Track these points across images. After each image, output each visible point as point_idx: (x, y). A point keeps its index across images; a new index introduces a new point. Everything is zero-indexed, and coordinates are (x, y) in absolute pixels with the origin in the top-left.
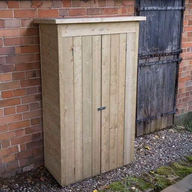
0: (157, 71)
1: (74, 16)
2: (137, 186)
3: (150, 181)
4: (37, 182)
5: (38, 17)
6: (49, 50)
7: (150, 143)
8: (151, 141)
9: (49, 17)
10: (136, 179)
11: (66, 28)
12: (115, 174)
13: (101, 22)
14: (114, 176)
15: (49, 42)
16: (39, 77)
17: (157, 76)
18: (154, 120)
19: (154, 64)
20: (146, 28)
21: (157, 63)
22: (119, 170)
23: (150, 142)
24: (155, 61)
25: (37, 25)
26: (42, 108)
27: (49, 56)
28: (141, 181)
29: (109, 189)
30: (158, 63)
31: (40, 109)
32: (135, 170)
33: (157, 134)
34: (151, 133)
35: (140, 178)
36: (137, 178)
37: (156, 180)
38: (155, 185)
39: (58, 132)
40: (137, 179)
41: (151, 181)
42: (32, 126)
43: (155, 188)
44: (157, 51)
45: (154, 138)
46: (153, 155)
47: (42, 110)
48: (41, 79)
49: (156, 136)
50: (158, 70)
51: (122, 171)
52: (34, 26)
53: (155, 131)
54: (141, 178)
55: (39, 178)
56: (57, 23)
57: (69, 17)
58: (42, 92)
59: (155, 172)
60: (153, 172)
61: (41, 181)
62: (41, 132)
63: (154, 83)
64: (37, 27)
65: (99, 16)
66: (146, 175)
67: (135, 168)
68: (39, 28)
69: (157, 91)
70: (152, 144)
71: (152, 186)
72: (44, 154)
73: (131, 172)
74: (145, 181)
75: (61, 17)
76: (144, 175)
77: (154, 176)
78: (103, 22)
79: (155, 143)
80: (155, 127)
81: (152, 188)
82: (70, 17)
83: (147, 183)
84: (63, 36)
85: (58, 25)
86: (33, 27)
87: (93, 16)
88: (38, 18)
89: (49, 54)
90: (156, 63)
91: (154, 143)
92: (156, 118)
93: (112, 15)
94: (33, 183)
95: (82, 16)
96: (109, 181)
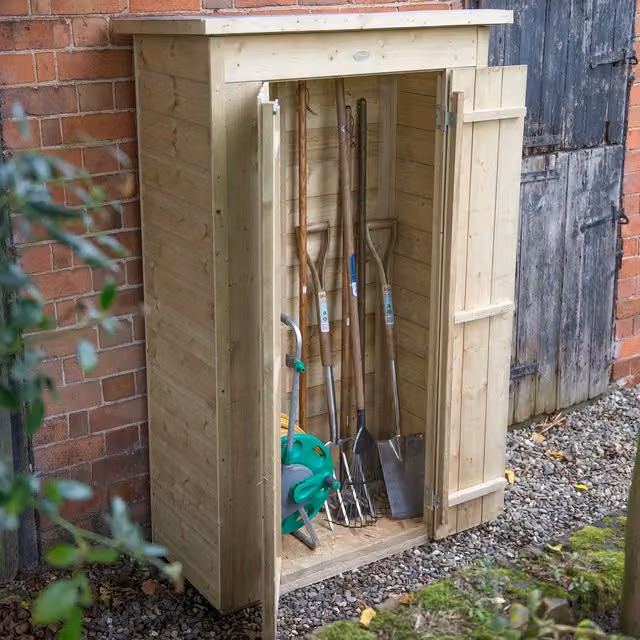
0: (539, 206)
1: (254, 10)
2: (510, 592)
3: (553, 577)
4: (132, 600)
5: (127, 11)
6: (175, 132)
7: (517, 461)
8: (520, 451)
9: (167, 13)
10: (501, 570)
11: (240, 50)
12: (402, 565)
13: (359, 28)
14: (399, 574)
15: (172, 102)
16: (132, 229)
17: (540, 224)
18: (529, 378)
19: (532, 180)
20: (502, 52)
21: (539, 178)
22: (417, 552)
23: (517, 458)
24: (535, 170)
25: (128, 39)
26: (144, 338)
27: (173, 152)
28: (521, 578)
29: (415, 604)
30: (543, 177)
31: (135, 342)
32: (473, 551)
33: (539, 429)
34: (517, 424)
35: (515, 569)
36: (504, 567)
37: (570, 573)
38: (571, 587)
39: (206, 423)
40: (505, 571)
41: (558, 576)
42: (109, 403)
43: (572, 597)
44: (540, 133)
45: (527, 442)
46: (528, 500)
47: (144, 344)
48: (138, 234)
49: (536, 436)
50: (542, 202)
51: (428, 556)
52: (113, 43)
53: (533, 417)
54: (519, 569)
55: (137, 586)
56: (208, 32)
57: (236, 10)
58: (142, 282)
59: (565, 548)
60: (557, 548)
61: (146, 597)
62: (139, 424)
63: (528, 250)
64: (128, 48)
65: (340, 7)
66: (535, 558)
67: (471, 546)
68: (132, 52)
69: (541, 277)
70: (525, 462)
71: (562, 591)
72: (150, 504)
73: (457, 558)
74: (535, 575)
75: (209, 11)
76: (528, 558)
77: (562, 561)
78: (364, 28)
79: (534, 458)
80: (533, 404)
81: (562, 598)
82: (242, 11)
83: (543, 583)
84: (228, 78)
85: (212, 39)
86: (110, 47)
87: (320, 8)
88: (127, 16)
89: (174, 144)
90: (535, 177)
91: (531, 458)
92: (534, 374)
93: (386, 5)
94: (116, 602)
95: (283, 8)
96: (383, 589)
